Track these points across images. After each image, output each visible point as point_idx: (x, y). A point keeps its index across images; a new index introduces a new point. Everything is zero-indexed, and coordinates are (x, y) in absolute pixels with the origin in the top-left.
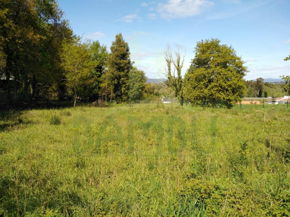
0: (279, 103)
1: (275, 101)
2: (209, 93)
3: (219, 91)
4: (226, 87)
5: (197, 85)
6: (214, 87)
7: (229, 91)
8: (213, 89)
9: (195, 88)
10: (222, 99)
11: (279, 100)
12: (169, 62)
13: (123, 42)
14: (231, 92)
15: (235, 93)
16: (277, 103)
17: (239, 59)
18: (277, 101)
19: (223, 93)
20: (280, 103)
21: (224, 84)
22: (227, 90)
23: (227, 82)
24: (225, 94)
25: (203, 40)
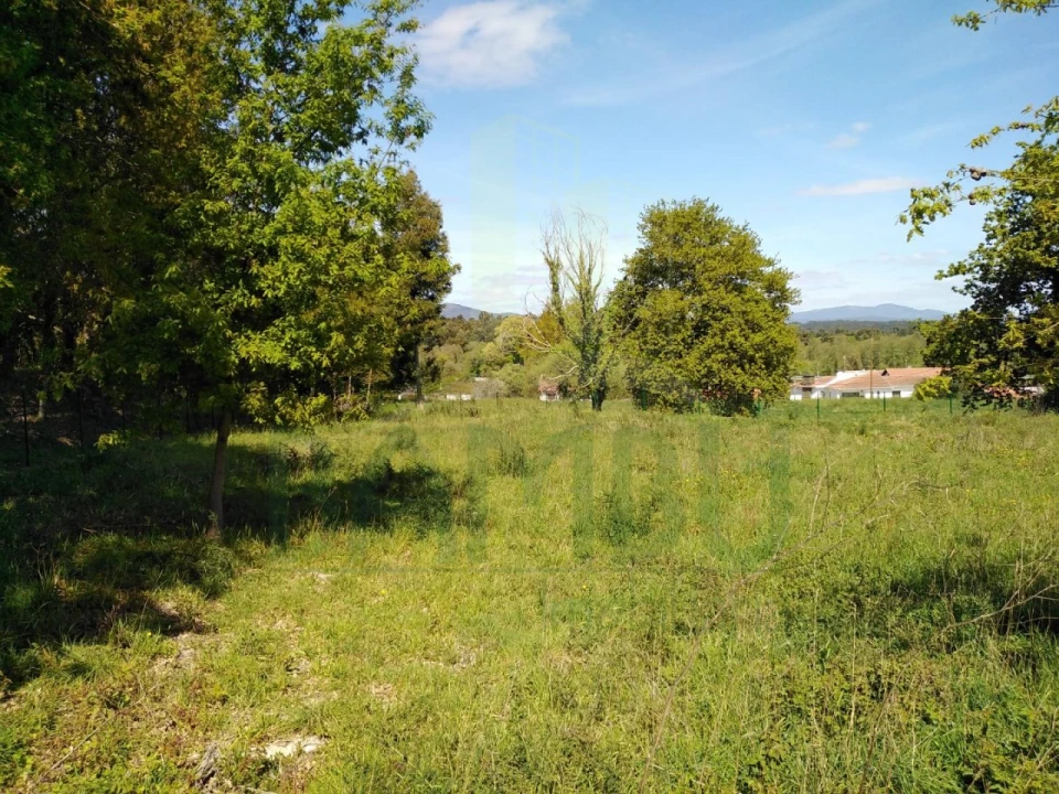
0: (824, 394)
1: (810, 389)
2: (700, 368)
3: (728, 363)
4: (751, 353)
5: (665, 343)
6: (713, 352)
7: (756, 363)
8: (713, 356)
9: (656, 353)
10: (738, 387)
11: (823, 386)
12: (554, 266)
13: (424, 198)
14: (763, 366)
15: (774, 370)
16: (815, 396)
17: (770, 263)
18: (817, 387)
19: (739, 370)
20: (827, 396)
21: (742, 340)
22: (752, 360)
23: (752, 336)
24: (746, 373)
25: (666, 200)
